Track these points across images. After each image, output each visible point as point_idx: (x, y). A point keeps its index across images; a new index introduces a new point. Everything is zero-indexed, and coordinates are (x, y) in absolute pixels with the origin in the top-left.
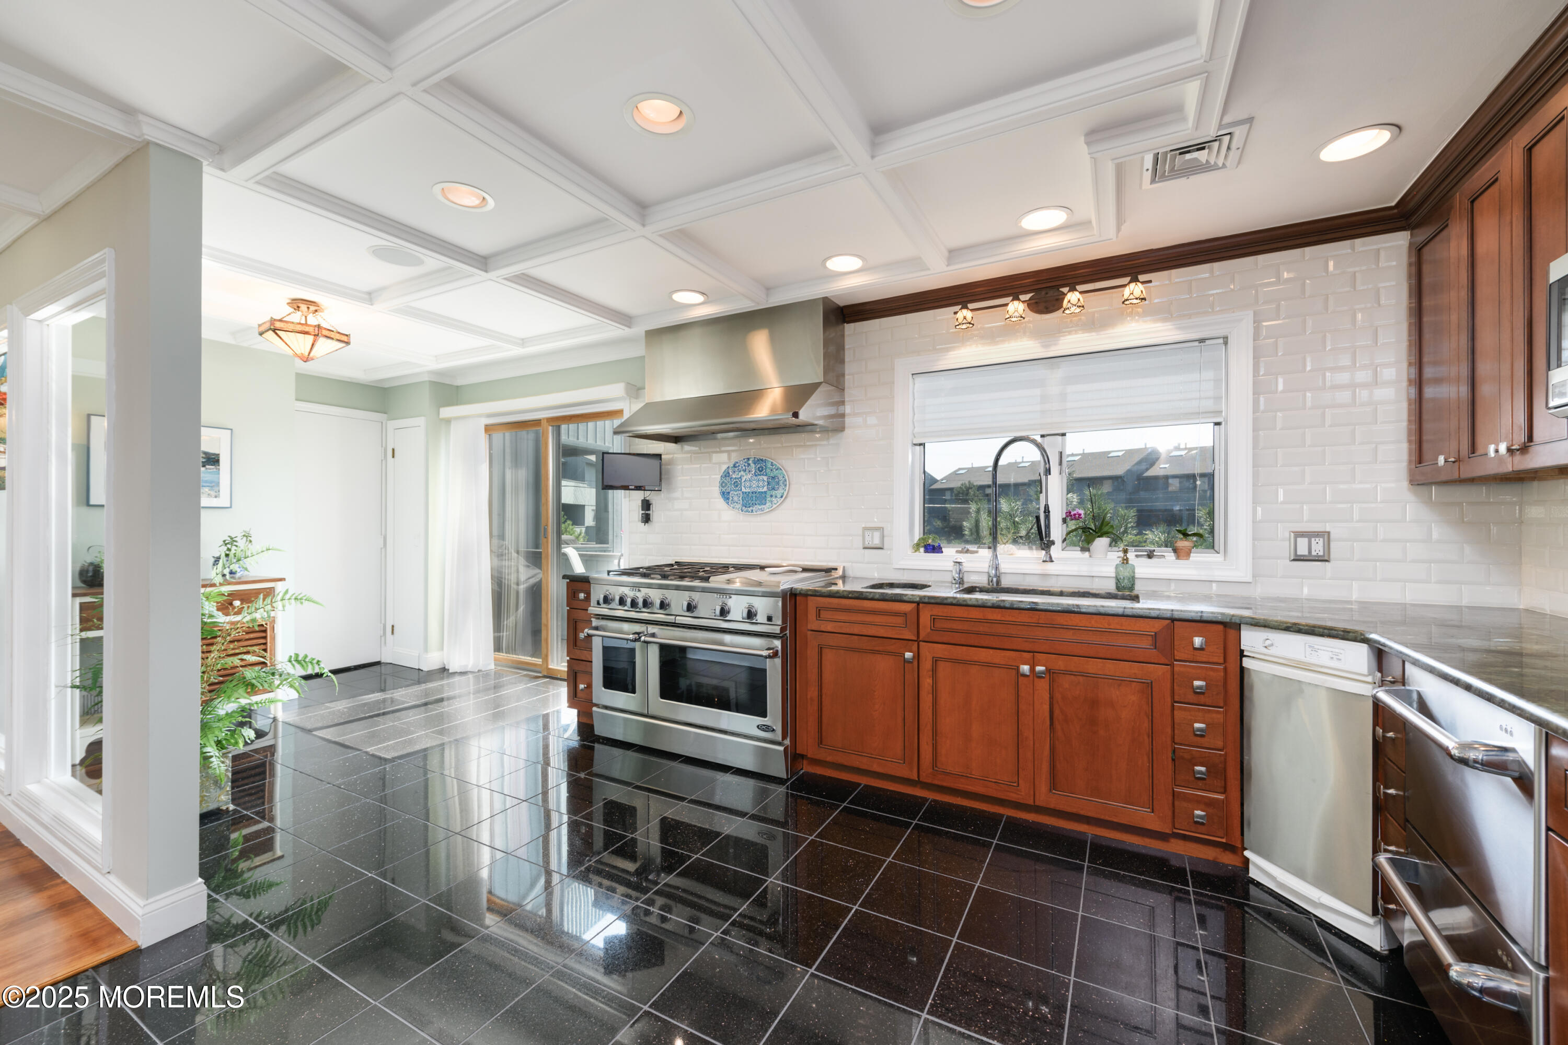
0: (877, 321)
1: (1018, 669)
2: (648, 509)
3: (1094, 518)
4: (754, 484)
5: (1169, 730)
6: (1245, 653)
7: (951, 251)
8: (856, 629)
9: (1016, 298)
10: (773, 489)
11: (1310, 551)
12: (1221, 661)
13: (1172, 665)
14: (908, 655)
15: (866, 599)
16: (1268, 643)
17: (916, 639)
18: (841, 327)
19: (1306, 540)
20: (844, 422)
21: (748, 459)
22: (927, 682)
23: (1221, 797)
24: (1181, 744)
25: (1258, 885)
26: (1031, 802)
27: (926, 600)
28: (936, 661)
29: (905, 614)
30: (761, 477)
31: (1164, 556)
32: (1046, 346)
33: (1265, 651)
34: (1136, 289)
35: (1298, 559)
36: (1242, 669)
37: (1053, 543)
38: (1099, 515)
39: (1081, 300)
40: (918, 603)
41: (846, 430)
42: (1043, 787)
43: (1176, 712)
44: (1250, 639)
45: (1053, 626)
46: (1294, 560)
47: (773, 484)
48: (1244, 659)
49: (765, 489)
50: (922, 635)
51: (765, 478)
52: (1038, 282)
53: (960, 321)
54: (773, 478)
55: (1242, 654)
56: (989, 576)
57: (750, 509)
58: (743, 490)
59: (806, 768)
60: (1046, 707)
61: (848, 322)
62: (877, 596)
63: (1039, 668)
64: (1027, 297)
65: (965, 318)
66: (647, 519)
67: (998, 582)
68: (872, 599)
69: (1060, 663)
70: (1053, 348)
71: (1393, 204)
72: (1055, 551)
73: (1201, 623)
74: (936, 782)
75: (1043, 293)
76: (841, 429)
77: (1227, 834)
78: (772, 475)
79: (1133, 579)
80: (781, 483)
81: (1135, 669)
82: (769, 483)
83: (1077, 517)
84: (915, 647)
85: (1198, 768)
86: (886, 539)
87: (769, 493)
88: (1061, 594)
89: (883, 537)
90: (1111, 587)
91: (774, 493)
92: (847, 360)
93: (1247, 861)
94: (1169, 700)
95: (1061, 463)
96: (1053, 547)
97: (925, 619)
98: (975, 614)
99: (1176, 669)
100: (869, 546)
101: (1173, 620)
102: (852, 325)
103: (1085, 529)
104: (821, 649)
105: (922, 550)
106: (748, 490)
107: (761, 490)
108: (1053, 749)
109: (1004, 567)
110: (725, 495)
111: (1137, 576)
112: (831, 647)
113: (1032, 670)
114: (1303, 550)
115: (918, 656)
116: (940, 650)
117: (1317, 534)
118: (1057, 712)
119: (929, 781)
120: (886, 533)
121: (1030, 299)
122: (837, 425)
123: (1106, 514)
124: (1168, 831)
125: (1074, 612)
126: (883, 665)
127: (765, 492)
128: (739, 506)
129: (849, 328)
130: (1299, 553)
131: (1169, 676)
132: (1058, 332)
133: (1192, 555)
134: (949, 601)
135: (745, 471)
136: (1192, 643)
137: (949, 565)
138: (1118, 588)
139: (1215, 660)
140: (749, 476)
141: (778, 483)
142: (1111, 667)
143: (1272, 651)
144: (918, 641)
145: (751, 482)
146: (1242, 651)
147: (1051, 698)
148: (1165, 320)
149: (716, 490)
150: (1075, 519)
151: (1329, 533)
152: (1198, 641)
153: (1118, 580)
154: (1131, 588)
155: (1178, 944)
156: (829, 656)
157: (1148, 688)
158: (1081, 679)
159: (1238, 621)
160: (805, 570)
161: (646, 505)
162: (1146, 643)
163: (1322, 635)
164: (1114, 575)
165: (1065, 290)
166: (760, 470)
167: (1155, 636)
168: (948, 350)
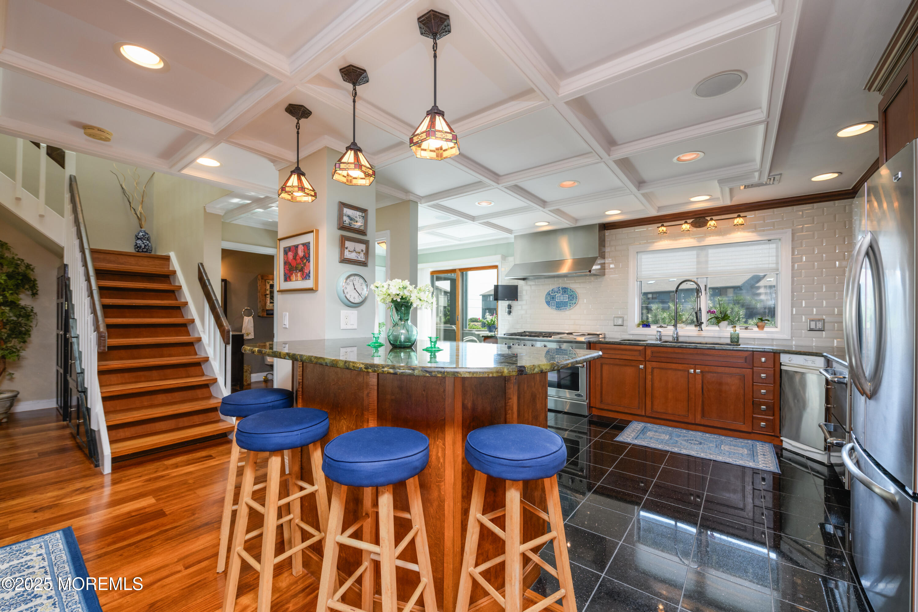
0: (621, 229)
1: (688, 371)
2: (511, 309)
3: (721, 313)
4: (562, 298)
5: (751, 393)
6: (782, 364)
7: (659, 207)
8: (618, 357)
9: (686, 222)
10: (571, 300)
11: (816, 327)
12: (773, 367)
13: (752, 369)
14: (641, 366)
15: (623, 344)
16: (790, 359)
17: (644, 360)
18: (604, 232)
19: (814, 322)
20: (605, 272)
21: (559, 287)
22: (649, 377)
23: (771, 418)
24: (756, 398)
25: (786, 450)
26: (694, 422)
27: (649, 345)
28: (653, 369)
29: (640, 351)
30: (565, 295)
31: (752, 329)
32: (699, 241)
33: (789, 362)
34: (739, 221)
35: (811, 330)
36: (781, 370)
37: (702, 323)
38: (723, 312)
39: (716, 224)
40: (645, 346)
41: (606, 276)
42: (699, 416)
43: (754, 387)
44: (784, 358)
45: (704, 354)
46: (809, 330)
47: (571, 298)
48: (782, 366)
49: (567, 300)
50: (647, 359)
51: (567, 296)
52: (696, 215)
53: (661, 232)
54: (571, 295)
55: (781, 364)
56: (673, 337)
57: (560, 309)
58: (557, 300)
59: (595, 412)
60: (700, 386)
61: (607, 230)
62: (627, 344)
63: (697, 371)
64: (690, 221)
65: (663, 230)
66: (510, 313)
67: (677, 340)
68: (625, 345)
69: (707, 369)
70: (703, 242)
71: (851, 188)
72: (703, 326)
73: (764, 353)
74: (653, 416)
75: (698, 219)
76: (604, 274)
77: (774, 432)
78: (570, 294)
79: (738, 338)
80: (575, 298)
81: (737, 371)
82: (569, 298)
83: (713, 312)
84: (644, 363)
85: (763, 407)
86: (624, 322)
87: (569, 302)
88: (706, 344)
89: (623, 321)
90: (728, 341)
91: (571, 302)
92: (606, 245)
93: (782, 441)
94: (751, 382)
95: (706, 290)
96: (703, 325)
97: (649, 352)
98: (670, 350)
99: (754, 370)
100: (617, 324)
101: (753, 351)
102: (609, 231)
103: (717, 318)
104: (602, 365)
105: (641, 326)
106: (559, 301)
107: (565, 301)
108: (703, 402)
109: (680, 333)
110: (548, 303)
111: (740, 337)
112: (606, 364)
113: (695, 371)
114: (813, 326)
115: (645, 367)
116: (655, 364)
117: (819, 320)
118: (705, 387)
119: (650, 415)
120: (624, 319)
121: (692, 222)
122: (602, 273)
123: (727, 311)
124: (750, 431)
125: (712, 349)
126: (629, 371)
127: (567, 302)
128: (555, 307)
129: (607, 233)
130: (811, 327)
131: (751, 373)
132: (706, 235)
133: (765, 328)
134: (659, 345)
135: (557, 292)
136: (760, 360)
137: (655, 333)
138: (731, 342)
139: (770, 366)
140: (559, 295)
141: (573, 298)
142: (727, 370)
143: (792, 362)
144: (645, 361)
145: (560, 297)
146: (781, 363)
147: (703, 382)
148: (753, 232)
149: (544, 301)
150: (712, 313)
151: (824, 320)
152: (763, 359)
153: (731, 338)
154: (738, 341)
155: (754, 473)
156: (605, 368)
157: (743, 378)
158: (715, 375)
159: (779, 352)
160: (589, 334)
161: (510, 307)
162: (742, 361)
163: (808, 355)
164: (730, 337)
165: (708, 218)
166: (565, 292)
167: (746, 358)
168: (654, 242)
